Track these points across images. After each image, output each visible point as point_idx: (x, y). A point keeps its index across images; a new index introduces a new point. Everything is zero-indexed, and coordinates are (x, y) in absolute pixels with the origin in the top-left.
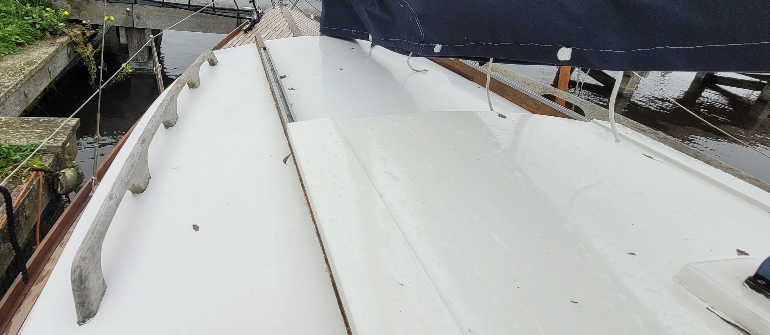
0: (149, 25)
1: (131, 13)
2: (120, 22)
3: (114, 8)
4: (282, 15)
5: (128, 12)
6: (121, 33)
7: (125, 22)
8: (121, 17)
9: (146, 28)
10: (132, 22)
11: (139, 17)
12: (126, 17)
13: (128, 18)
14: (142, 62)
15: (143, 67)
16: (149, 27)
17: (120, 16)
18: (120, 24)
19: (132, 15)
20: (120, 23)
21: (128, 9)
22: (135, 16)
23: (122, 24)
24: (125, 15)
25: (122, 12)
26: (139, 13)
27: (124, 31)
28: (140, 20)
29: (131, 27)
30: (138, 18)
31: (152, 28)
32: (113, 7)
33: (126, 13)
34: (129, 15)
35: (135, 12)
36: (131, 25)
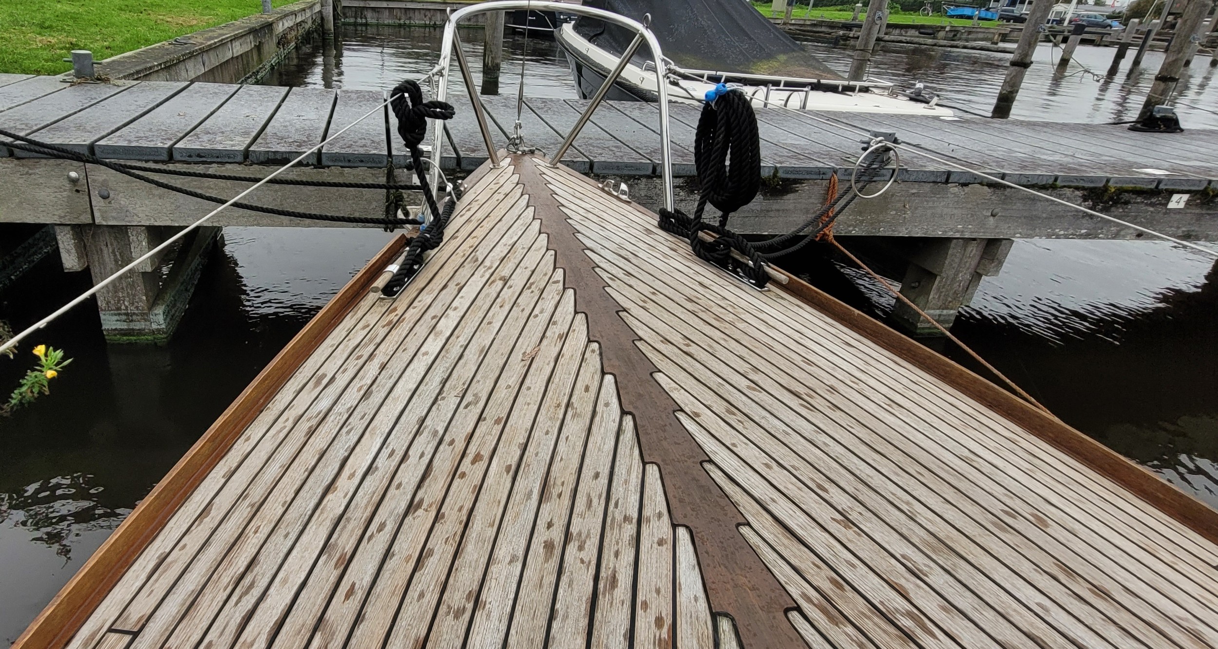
0: (138, 216)
1: (84, 185)
2: (56, 213)
3: (34, 174)
4: (522, 195)
5: (74, 181)
6: (63, 242)
7: (68, 212)
8: (56, 197)
9: (128, 224)
10: (89, 210)
11: (106, 194)
12: (69, 196)
13: (77, 200)
14: (134, 314)
15: (137, 326)
16: (139, 219)
17: (54, 195)
18: (56, 218)
19: (87, 190)
20: (54, 215)
21: (73, 174)
22: (94, 193)
23: (61, 217)
24: (65, 191)
25: (57, 183)
26: (105, 183)
27: (68, 236)
28: (110, 202)
29: (90, 224)
30: (105, 198)
31: (147, 223)
32: (30, 171)
33: (68, 186)
34: (77, 191)
35: (94, 181)
36: (86, 219)
